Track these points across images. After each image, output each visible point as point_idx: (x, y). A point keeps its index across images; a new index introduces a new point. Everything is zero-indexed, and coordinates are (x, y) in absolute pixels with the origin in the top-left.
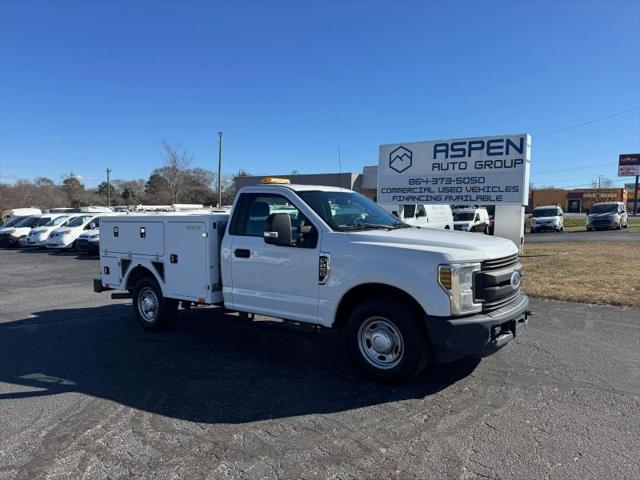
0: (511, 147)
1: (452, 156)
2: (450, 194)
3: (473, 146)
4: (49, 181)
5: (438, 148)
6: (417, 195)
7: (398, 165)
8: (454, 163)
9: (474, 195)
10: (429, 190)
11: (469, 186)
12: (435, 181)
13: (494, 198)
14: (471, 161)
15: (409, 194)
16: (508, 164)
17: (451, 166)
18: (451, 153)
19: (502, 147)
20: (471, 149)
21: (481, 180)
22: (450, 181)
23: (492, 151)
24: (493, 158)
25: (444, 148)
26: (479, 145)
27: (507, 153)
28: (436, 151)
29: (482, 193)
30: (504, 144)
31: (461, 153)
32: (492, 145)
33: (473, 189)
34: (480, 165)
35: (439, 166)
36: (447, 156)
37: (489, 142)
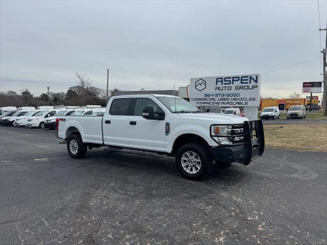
0: (252, 80)
1: (225, 84)
2: (224, 101)
3: (234, 79)
4: (14, 93)
5: (218, 80)
6: (208, 102)
7: (199, 87)
8: (225, 87)
9: (235, 102)
10: (214, 99)
11: (232, 98)
12: (217, 95)
13: (244, 103)
14: (233, 86)
15: (205, 101)
16: (250, 88)
17: (224, 88)
18: (224, 82)
19: (247, 80)
20: (233, 81)
21: (238, 95)
22: (223, 95)
23: (243, 82)
24: (244, 85)
25: (221, 80)
26: (237, 79)
27: (250, 83)
28: (217, 81)
29: (238, 101)
30: (249, 78)
31: (229, 82)
32: (243, 79)
33: (234, 99)
34: (237, 88)
35: (219, 88)
36: (222, 84)
37: (242, 78)
